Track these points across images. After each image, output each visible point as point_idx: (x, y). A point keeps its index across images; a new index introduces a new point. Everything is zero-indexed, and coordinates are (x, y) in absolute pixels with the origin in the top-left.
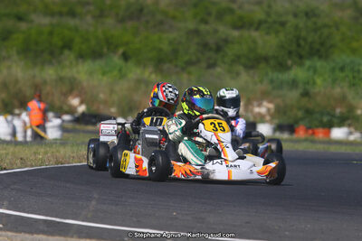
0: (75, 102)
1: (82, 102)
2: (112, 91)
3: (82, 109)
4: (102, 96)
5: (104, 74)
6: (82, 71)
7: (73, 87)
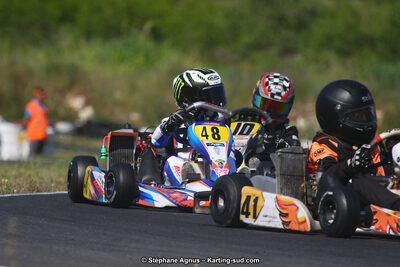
0: (76, 103)
1: (87, 104)
2: (133, 88)
3: (86, 114)
4: (118, 95)
5: (122, 60)
6: (88, 57)
7: (74, 80)
